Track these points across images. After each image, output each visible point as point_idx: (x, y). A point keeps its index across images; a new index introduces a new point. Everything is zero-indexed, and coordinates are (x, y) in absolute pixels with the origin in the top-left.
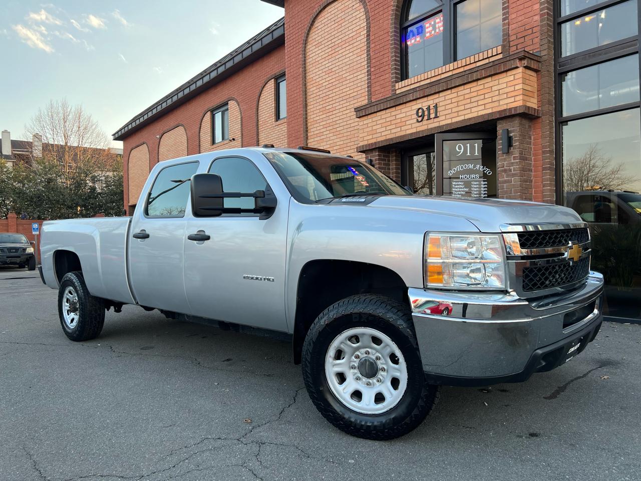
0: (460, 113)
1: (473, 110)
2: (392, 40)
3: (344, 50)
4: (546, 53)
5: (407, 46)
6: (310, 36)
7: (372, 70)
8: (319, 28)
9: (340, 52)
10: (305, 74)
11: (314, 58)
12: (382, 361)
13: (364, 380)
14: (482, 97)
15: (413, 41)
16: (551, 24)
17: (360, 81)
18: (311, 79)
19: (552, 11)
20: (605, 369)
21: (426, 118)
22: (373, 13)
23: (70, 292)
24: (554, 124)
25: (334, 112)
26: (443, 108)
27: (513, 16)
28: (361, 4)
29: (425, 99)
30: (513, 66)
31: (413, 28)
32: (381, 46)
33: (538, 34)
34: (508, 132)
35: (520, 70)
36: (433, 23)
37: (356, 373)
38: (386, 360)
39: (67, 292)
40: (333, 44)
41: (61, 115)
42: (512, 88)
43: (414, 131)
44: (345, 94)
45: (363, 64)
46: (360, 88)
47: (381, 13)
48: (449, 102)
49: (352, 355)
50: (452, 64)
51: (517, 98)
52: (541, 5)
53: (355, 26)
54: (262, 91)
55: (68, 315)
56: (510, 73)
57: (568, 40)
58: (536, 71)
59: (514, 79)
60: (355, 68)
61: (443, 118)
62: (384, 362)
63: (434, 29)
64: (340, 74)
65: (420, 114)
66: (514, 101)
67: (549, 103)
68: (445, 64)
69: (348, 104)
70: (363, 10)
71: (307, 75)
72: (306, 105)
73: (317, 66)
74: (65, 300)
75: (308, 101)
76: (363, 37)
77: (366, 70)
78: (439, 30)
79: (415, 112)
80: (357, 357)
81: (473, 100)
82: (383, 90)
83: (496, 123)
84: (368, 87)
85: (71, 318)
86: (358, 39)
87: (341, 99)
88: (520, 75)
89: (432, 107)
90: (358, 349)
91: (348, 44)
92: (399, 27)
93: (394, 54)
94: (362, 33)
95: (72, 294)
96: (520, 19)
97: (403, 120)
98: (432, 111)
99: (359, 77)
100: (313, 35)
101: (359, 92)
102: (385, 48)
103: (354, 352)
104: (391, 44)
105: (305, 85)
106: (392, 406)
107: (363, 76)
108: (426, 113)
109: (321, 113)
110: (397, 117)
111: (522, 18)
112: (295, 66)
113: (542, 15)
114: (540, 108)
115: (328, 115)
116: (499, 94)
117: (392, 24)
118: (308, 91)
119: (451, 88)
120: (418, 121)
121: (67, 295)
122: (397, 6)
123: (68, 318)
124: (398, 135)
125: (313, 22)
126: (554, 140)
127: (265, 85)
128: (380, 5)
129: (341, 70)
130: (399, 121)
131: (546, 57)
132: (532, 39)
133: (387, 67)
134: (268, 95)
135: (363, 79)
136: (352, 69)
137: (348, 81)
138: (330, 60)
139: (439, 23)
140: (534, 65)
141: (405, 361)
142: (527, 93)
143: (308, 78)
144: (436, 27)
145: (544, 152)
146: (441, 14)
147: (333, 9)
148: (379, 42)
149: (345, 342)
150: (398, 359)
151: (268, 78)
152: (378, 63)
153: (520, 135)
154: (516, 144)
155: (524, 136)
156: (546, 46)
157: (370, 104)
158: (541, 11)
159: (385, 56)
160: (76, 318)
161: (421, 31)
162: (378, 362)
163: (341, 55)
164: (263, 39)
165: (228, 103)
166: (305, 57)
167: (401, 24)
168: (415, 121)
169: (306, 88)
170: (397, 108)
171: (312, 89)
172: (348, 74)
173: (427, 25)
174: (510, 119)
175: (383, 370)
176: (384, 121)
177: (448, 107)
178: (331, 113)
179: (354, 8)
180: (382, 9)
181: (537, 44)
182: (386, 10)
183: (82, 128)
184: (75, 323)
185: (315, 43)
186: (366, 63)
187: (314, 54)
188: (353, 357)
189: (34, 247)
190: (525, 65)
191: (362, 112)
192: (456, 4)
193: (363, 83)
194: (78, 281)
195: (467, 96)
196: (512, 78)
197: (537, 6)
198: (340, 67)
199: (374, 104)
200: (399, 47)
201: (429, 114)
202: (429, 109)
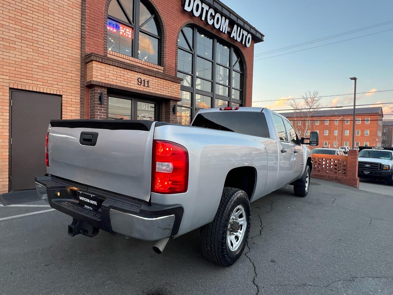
0: (159, 90)
14: (168, 88)
15: (111, 29)
25: (35, 32)
29: (143, 75)
30: (179, 82)
36: (125, 29)
42: (177, 90)
56: (177, 84)
60: (65, 12)
61: (151, 89)
66: (178, 95)
78: (129, 36)
79: (137, 78)
81: (164, 87)
82: (96, 47)
102: (100, 21)
104: (105, 23)
116: (173, 90)
117: (105, 11)
119: (156, 77)
139: (128, 32)
146: (130, 29)
152: (93, 27)
170: (126, 70)
173: (122, 28)
195: (162, 84)
201: (144, 84)
202: (144, 81)
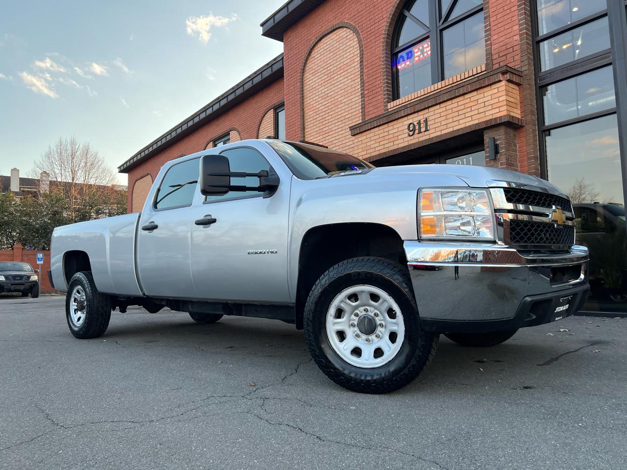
0: (449, 126)
1: (461, 122)
2: (383, 65)
3: (339, 76)
4: (526, 68)
5: (397, 70)
6: (307, 65)
7: (366, 92)
8: (316, 57)
9: (335, 78)
10: (303, 99)
11: (311, 85)
12: (381, 317)
13: (364, 337)
14: (469, 109)
15: (403, 65)
16: (531, 43)
17: (354, 103)
18: (309, 105)
19: (531, 31)
20: (596, 346)
21: (417, 132)
22: (366, 42)
23: (78, 292)
24: (537, 133)
25: (330, 134)
26: (433, 122)
27: (496, 37)
28: (354, 34)
29: (416, 115)
30: (496, 80)
31: (404, 54)
32: (373, 70)
33: (519, 52)
34: (495, 140)
35: (504, 83)
36: (421, 48)
37: (355, 331)
38: (384, 317)
39: (75, 291)
40: (329, 71)
41: (69, 152)
42: (497, 100)
43: (406, 144)
44: (340, 116)
45: (357, 88)
46: (354, 110)
47: (373, 41)
48: (438, 116)
49: (352, 314)
50: (439, 83)
51: (502, 109)
52: (519, 27)
53: (349, 54)
54: (262, 120)
55: (75, 314)
56: (494, 86)
57: (547, 58)
58: (518, 85)
59: (498, 92)
60: (349, 91)
61: (433, 131)
62: (382, 319)
63: (423, 53)
64: (336, 98)
65: (411, 129)
66: (498, 111)
67: (532, 113)
68: (433, 84)
69: (343, 125)
70: (356, 39)
71: (305, 100)
72: (304, 129)
73: (314, 93)
74: (72, 299)
75: (306, 124)
76: (356, 64)
77: (360, 93)
78: (427, 54)
79: (406, 127)
80: (357, 315)
81: (460, 113)
82: (376, 110)
83: (483, 132)
84: (362, 108)
85: (78, 317)
86: (352, 66)
87: (336, 121)
88: (503, 88)
89: (422, 121)
90: (357, 307)
91: (342, 71)
92: (390, 53)
93: (385, 77)
94: (355, 61)
95: (80, 294)
96: (501, 39)
97: (395, 135)
98: (422, 126)
99: (353, 100)
100: (310, 65)
101: (353, 114)
102: (377, 72)
103: (354, 311)
104: (383, 69)
105: (303, 110)
106: (390, 359)
107: (357, 99)
108: (417, 127)
109: (318, 135)
110: (390, 132)
111: (504, 38)
112: (293, 93)
113: (521, 35)
114: (523, 118)
115: (324, 136)
116: (485, 106)
117: (383, 50)
118: (305, 115)
119: (440, 103)
120: (409, 135)
121: (75, 295)
122: (388, 34)
123: (75, 317)
124: (391, 149)
125: (310, 52)
126: (538, 147)
127: (265, 115)
128: (372, 35)
129: (336, 94)
130: (392, 136)
131: (526, 72)
132: (513, 57)
133: (379, 89)
134: (268, 124)
135: (357, 102)
136: (346, 93)
137: (343, 104)
138: (326, 86)
139: (426, 48)
140: (515, 79)
141: (402, 314)
142: (511, 104)
143: (305, 103)
144: (424, 51)
145: (529, 159)
146: (428, 40)
147: (329, 40)
148: (372, 67)
149: (345, 300)
150: (396, 313)
151: (268, 108)
152: (371, 86)
153: (506, 143)
154: (502, 151)
155: (510, 145)
156: (526, 62)
157: (364, 123)
158: (520, 31)
159: (378, 79)
160: (83, 316)
161: (410, 56)
162: (377, 319)
163: (336, 81)
164: (263, 73)
165: (229, 134)
166: (303, 85)
167: (392, 51)
168: (407, 135)
169: (303, 112)
170: (390, 124)
171: (309, 114)
172: (343, 98)
173: (416, 50)
174: (495, 129)
175: (381, 325)
176: (378, 137)
177: (437, 121)
178: (327, 135)
179: (348, 38)
180: (373, 37)
181: (517, 61)
182: (378, 39)
183: (88, 164)
184: (81, 321)
185: (312, 72)
186: (359, 86)
187: (311, 81)
188: (353, 316)
189: (38, 275)
190: (508, 78)
191: (357, 131)
192: (442, 30)
193: (357, 105)
194: (87, 280)
195: (454, 110)
196: (496, 91)
197: (516, 28)
198: (336, 91)
199: (368, 122)
200: (390, 71)
201: (420, 128)
202: (419, 123)
